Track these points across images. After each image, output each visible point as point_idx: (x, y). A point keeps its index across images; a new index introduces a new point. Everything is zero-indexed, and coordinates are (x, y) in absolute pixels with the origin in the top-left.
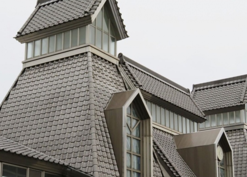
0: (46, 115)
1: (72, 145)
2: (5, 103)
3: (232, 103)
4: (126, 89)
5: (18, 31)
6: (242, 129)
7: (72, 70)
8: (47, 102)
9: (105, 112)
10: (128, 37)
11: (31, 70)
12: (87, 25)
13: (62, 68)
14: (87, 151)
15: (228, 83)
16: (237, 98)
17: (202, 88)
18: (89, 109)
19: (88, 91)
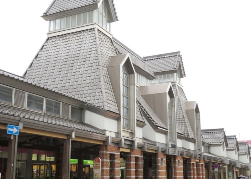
0: (66, 69)
1: (87, 88)
2: (35, 60)
3: (169, 69)
4: (117, 55)
5: (44, 12)
6: (175, 85)
7: (84, 39)
8: (66, 60)
9: (107, 68)
10: (118, 20)
11: (54, 39)
12: (94, 10)
13: (76, 38)
14: (98, 93)
15: (166, 56)
16: (172, 65)
17: (149, 59)
18: (98, 65)
19: (96, 53)
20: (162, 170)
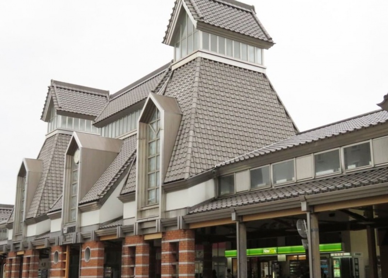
20: (55, 268)
